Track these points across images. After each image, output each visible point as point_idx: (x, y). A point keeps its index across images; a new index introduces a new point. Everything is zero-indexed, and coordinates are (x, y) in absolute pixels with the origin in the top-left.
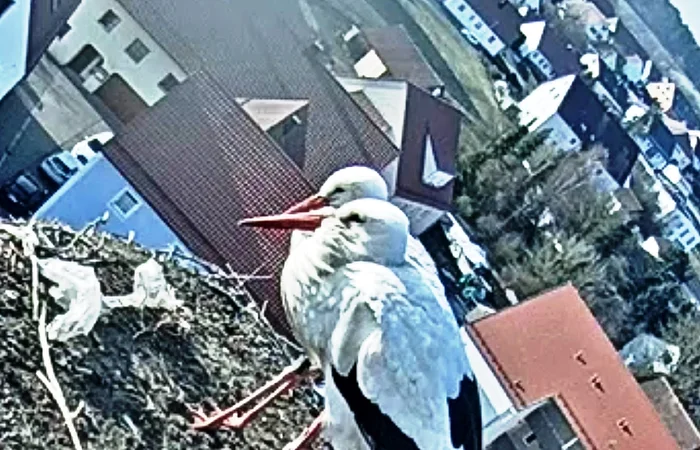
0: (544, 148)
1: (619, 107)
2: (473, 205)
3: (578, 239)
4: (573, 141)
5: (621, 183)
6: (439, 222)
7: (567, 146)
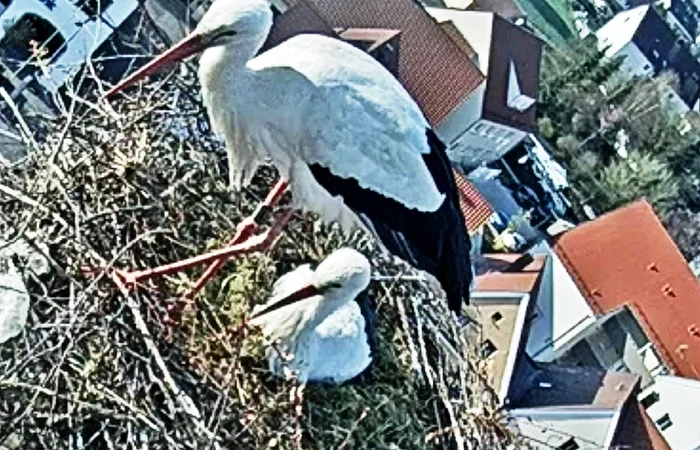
0: (619, 74)
1: (688, 36)
2: (554, 126)
3: (651, 159)
4: (646, 67)
5: (691, 106)
6: (522, 143)
7: (640, 72)
